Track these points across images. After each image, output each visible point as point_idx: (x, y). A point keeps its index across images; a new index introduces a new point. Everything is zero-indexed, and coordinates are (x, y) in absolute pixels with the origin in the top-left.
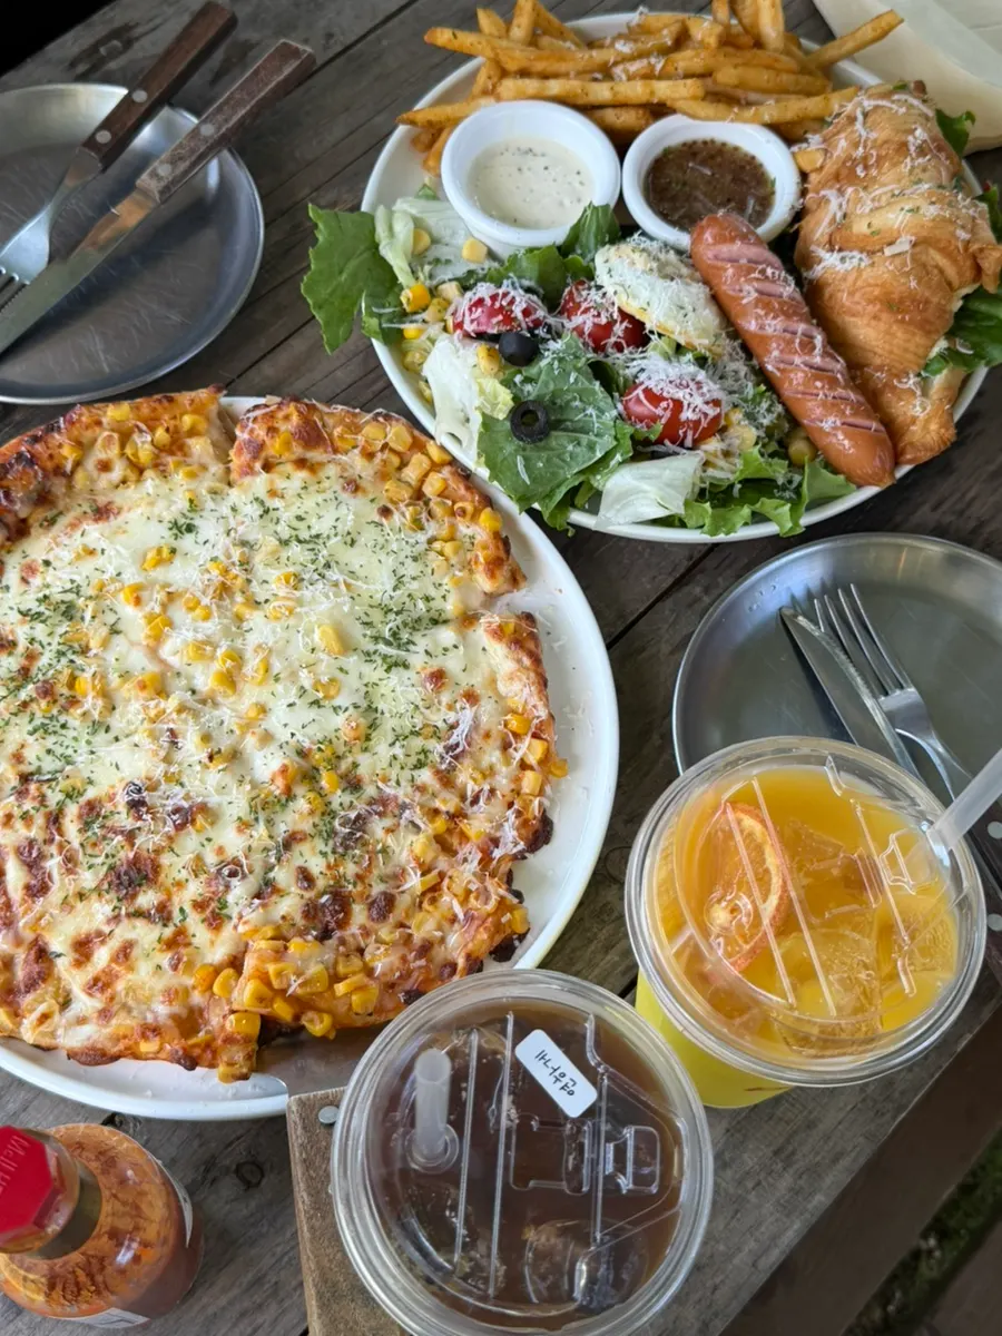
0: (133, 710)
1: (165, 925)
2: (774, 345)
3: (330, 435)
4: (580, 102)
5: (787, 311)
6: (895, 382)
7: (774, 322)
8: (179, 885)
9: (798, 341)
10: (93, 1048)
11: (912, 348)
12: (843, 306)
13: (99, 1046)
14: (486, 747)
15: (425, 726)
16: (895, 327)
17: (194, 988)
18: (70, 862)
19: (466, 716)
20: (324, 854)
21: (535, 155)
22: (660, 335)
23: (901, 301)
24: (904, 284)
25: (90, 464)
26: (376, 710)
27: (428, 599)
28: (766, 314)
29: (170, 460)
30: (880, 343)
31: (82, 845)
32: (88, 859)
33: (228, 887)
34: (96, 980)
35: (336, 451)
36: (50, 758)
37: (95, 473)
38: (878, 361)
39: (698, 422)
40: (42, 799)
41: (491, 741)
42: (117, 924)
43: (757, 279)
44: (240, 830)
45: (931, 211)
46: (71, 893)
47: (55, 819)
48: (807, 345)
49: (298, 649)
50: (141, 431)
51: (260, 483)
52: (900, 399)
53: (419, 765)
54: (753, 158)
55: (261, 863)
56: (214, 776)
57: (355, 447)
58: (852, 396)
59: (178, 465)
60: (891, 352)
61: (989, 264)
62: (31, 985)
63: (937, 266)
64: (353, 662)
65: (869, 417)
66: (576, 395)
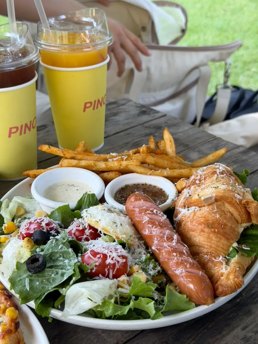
2: (156, 239)
4: (94, 169)
5: (161, 226)
6: (213, 259)
7: (155, 229)
9: (166, 236)
11: (221, 245)
12: (189, 228)
16: (211, 235)
21: (74, 186)
22: (105, 234)
23: (213, 223)
24: (214, 216)
28: (152, 227)
30: (206, 243)
38: (205, 250)
39: (114, 265)
43: (149, 214)
45: (222, 187)
48: (170, 239)
52: (216, 266)
54: (161, 189)
58: (190, 260)
60: (211, 247)
61: (252, 209)
63: (230, 212)
65: (199, 269)
66: (61, 254)
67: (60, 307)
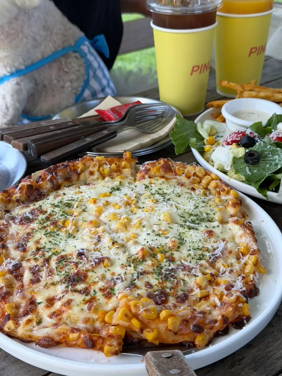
0: (86, 232)
1: (86, 295)
3: (175, 170)
8: (95, 283)
10: (49, 337)
13: (51, 336)
14: (229, 256)
15: (203, 247)
17: (97, 320)
18: (51, 273)
19: (222, 245)
20: (158, 279)
21: (254, 114)
25: (87, 173)
26: (183, 239)
27: (207, 214)
29: (115, 174)
31: (56, 268)
32: (58, 272)
33: (115, 284)
34: (54, 313)
35: (176, 174)
36: (50, 244)
37: (88, 175)
40: (44, 255)
41: (232, 255)
42: (66, 294)
44: (122, 267)
46: (49, 283)
47: (48, 260)
49: (155, 219)
50: (106, 164)
51: (147, 181)
53: (200, 259)
55: (130, 278)
56: (114, 250)
57: (183, 173)
59: (118, 175)
62: (26, 314)
64: (175, 226)
66: (270, 152)
67: (274, 190)
